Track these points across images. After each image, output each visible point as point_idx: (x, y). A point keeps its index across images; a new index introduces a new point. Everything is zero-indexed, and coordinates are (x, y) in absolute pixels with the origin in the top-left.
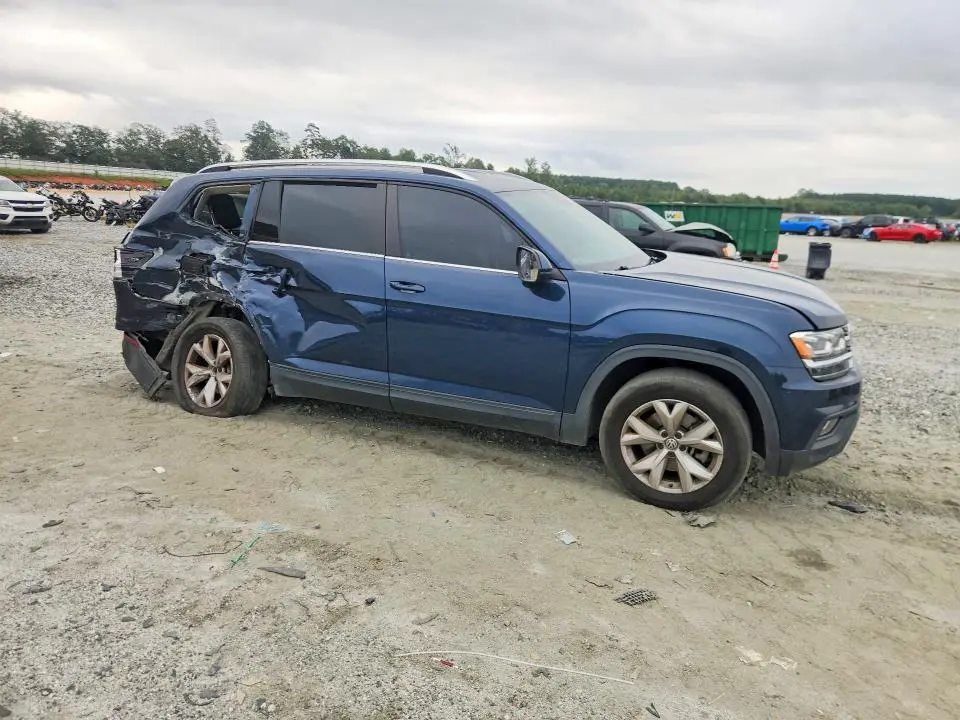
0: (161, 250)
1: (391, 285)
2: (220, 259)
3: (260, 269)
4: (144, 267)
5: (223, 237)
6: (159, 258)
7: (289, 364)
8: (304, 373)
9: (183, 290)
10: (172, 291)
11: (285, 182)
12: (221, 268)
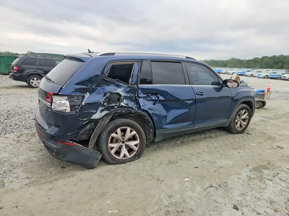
0: (88, 94)
1: (196, 94)
2: (123, 94)
3: (145, 96)
4: (83, 103)
5: (121, 84)
6: (88, 98)
7: (165, 128)
8: (170, 129)
9: (102, 111)
10: (96, 113)
11: (152, 61)
12: (125, 98)
